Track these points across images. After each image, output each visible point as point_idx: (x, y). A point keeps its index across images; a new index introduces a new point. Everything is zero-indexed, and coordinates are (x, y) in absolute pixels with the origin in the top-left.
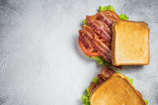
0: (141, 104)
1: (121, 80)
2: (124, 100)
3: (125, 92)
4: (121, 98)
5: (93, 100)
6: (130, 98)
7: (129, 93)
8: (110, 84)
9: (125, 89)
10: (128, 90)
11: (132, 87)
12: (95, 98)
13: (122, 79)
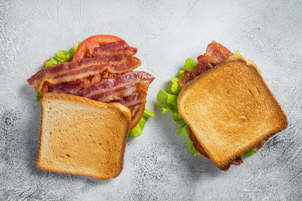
0: (277, 119)
1: (244, 68)
2: (246, 108)
3: (249, 92)
4: (240, 103)
5: (185, 102)
6: (258, 105)
7: (257, 95)
8: (221, 74)
9: (250, 87)
10: (256, 89)
11: (264, 85)
12: (188, 99)
13: (248, 66)
